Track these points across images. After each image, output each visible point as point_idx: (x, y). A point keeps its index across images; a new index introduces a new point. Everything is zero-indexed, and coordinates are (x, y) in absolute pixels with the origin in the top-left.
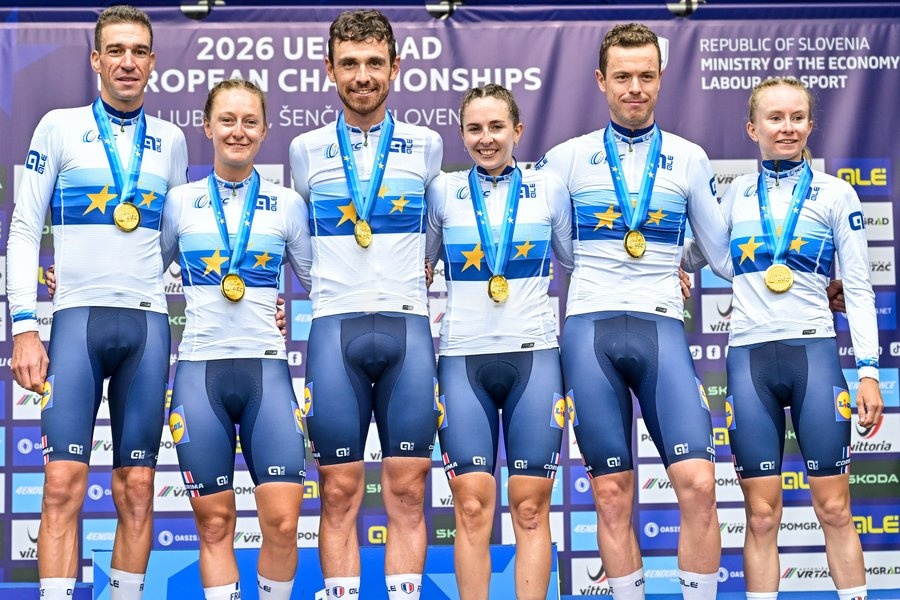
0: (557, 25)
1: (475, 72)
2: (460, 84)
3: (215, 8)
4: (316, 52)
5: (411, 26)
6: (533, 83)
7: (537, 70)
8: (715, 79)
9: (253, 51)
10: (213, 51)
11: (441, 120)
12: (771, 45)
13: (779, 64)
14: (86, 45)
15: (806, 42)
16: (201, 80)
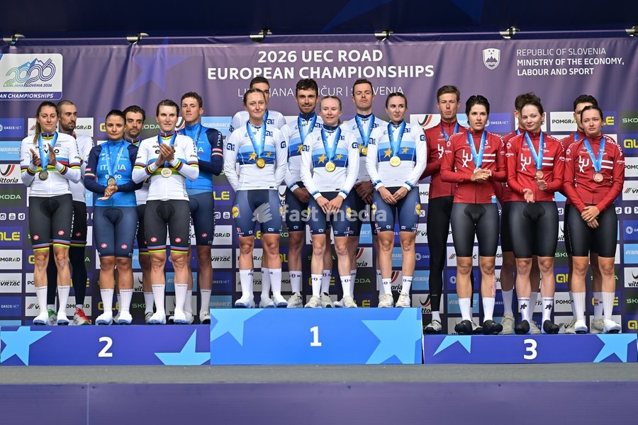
0: (442, 43)
1: (400, 68)
2: (392, 74)
3: (267, 36)
4: (318, 58)
5: (367, 44)
6: (430, 73)
7: (432, 67)
8: (524, 70)
9: (286, 58)
10: (266, 58)
11: (382, 93)
12: (554, 52)
13: (558, 62)
14: (202, 55)
15: (572, 51)
16: (260, 73)
